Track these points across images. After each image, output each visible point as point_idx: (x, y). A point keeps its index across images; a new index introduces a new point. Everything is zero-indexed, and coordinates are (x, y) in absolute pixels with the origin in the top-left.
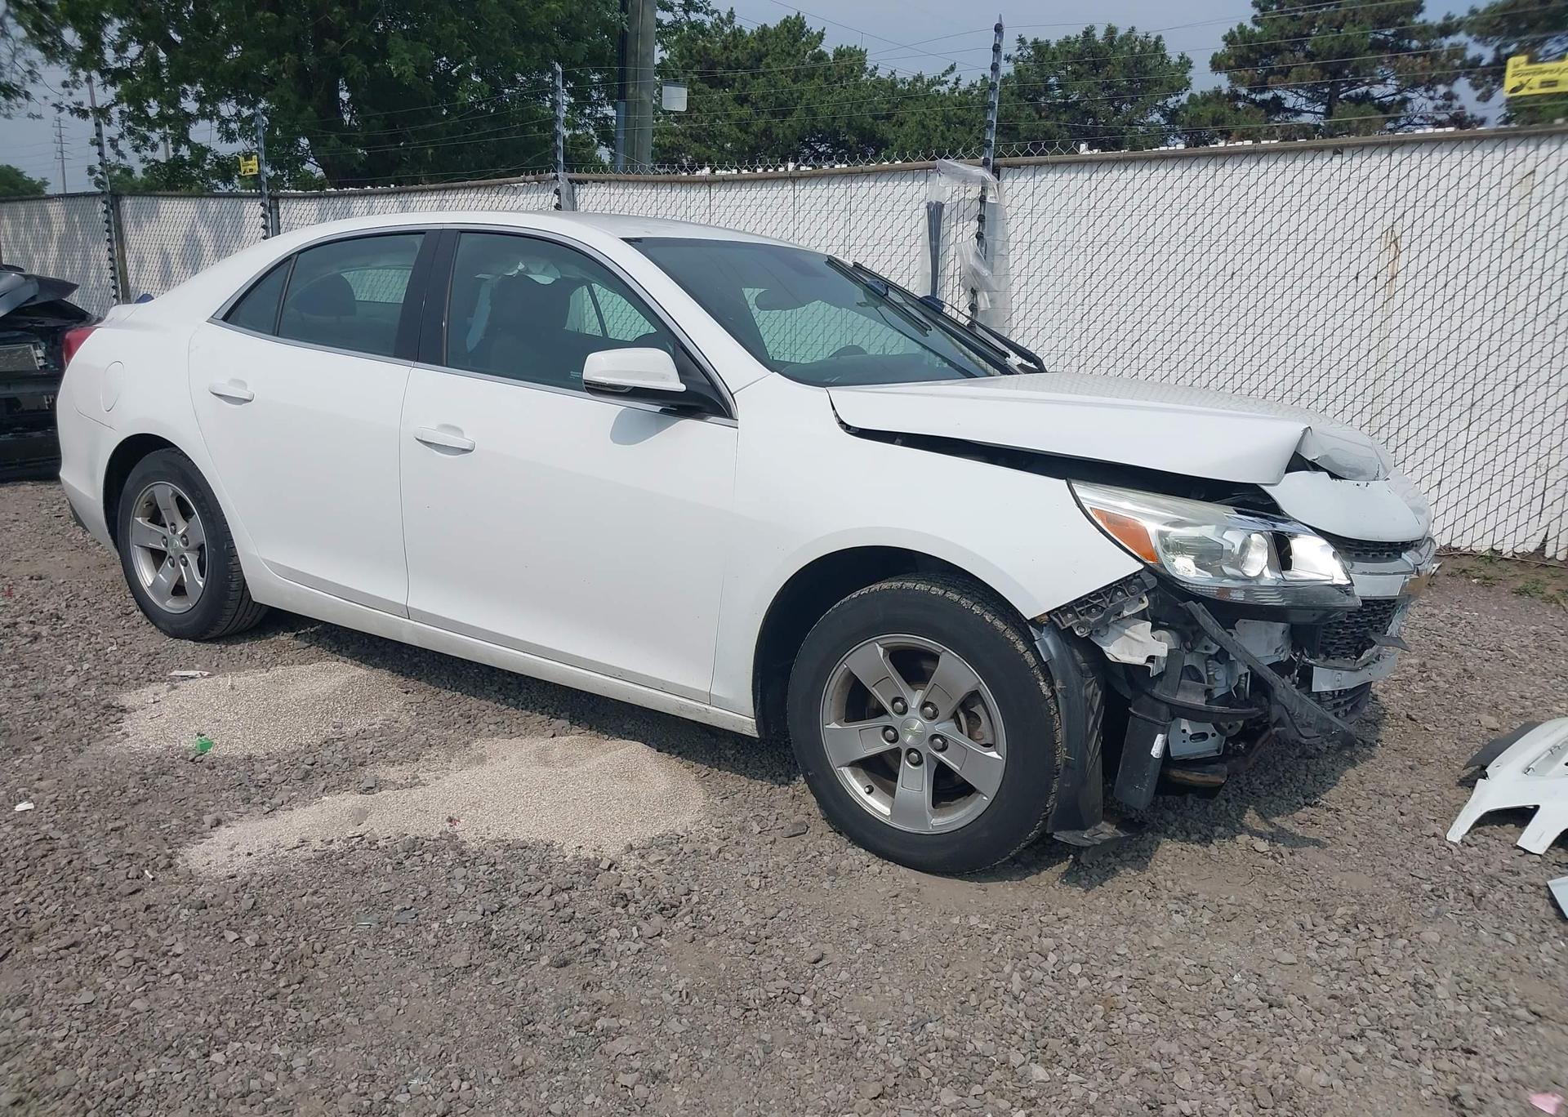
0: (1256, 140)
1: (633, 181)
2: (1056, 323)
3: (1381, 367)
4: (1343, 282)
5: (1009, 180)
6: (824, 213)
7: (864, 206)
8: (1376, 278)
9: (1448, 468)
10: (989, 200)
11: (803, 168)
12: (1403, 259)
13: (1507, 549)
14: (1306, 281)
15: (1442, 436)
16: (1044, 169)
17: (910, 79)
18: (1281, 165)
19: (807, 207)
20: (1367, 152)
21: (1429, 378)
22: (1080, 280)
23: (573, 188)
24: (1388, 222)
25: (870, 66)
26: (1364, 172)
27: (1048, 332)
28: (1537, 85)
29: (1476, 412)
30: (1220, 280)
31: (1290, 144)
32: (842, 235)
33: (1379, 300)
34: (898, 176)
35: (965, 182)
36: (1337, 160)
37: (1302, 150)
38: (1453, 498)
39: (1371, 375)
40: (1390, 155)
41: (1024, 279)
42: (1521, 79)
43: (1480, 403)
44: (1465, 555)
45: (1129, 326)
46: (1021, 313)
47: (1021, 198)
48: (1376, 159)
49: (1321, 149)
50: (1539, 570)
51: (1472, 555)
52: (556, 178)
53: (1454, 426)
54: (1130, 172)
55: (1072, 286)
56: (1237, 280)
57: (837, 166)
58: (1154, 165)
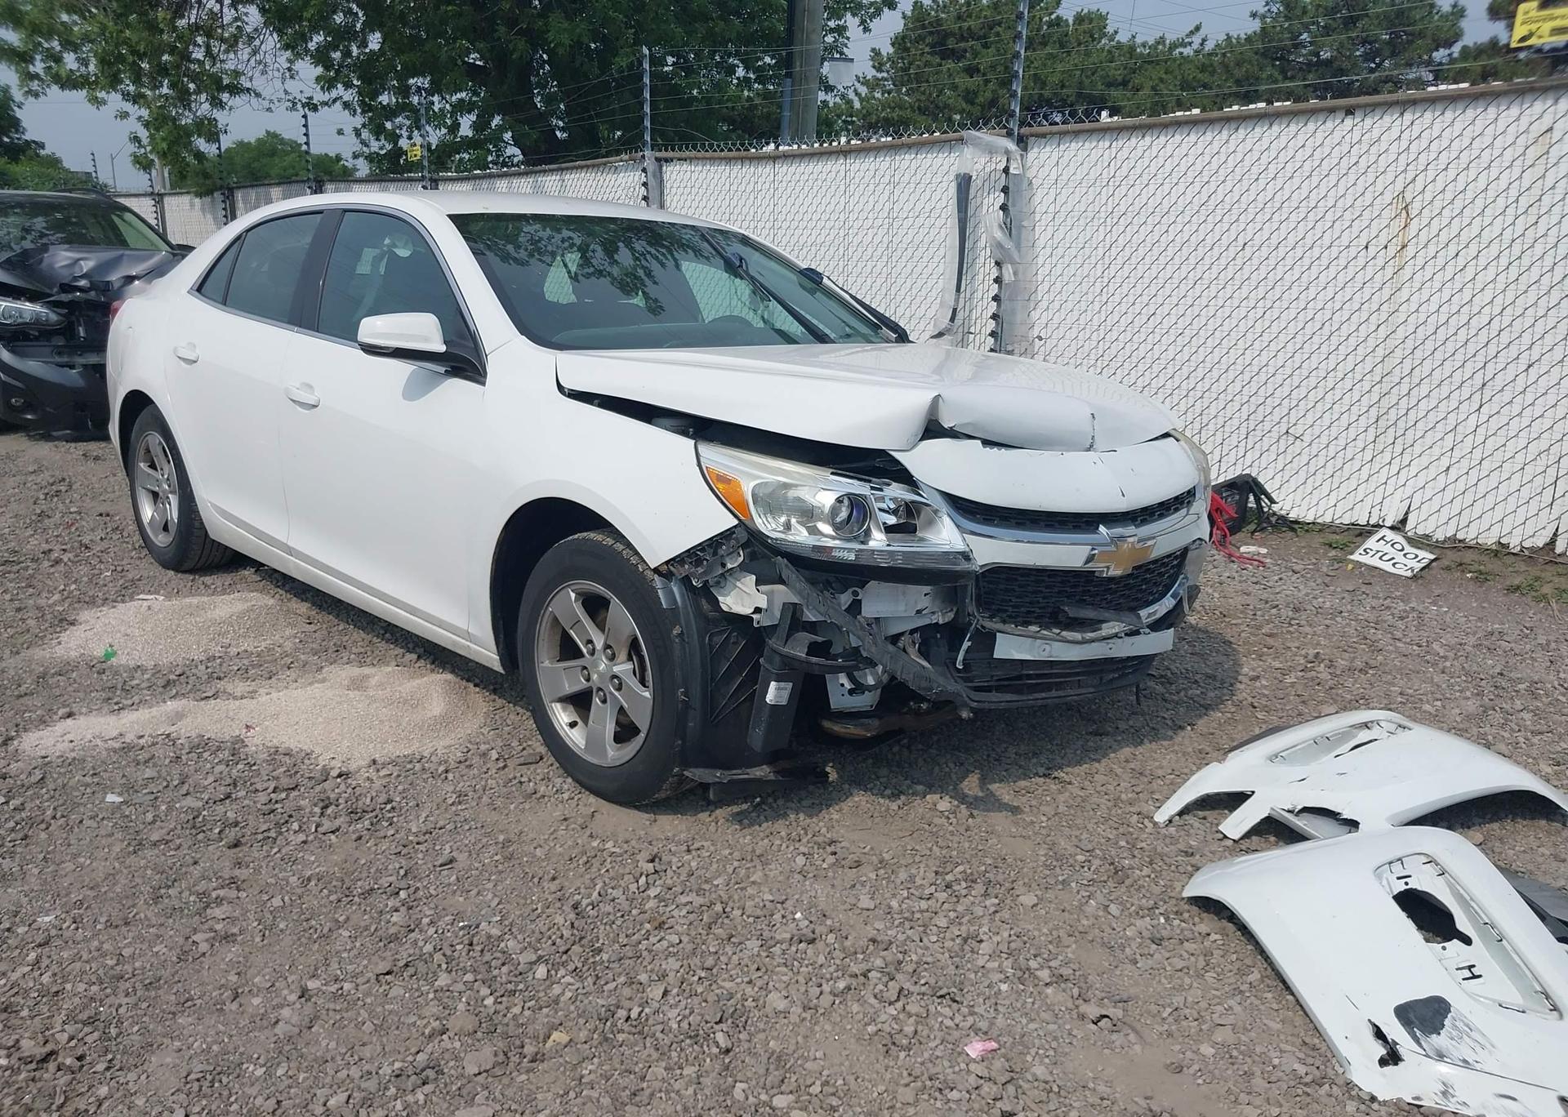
0: (1270, 102)
1: (710, 159)
2: (1077, 297)
3: (1391, 343)
4: (1353, 251)
5: (1036, 150)
6: (872, 187)
7: (906, 177)
8: (1386, 247)
9: (1457, 454)
10: (1012, 171)
11: (853, 142)
12: (1414, 226)
13: (1514, 542)
14: (1316, 252)
15: (1452, 418)
16: (1068, 138)
17: (1151, 42)
18: (1293, 128)
19: (857, 180)
20: (1378, 112)
21: (1439, 355)
22: (1101, 251)
23: (661, 167)
24: (1399, 186)
25: (1110, 29)
26: (1376, 133)
27: (1070, 305)
28: (1547, 32)
29: (1487, 393)
30: (1232, 251)
31: (1302, 106)
32: (886, 209)
33: (1389, 271)
34: (936, 149)
35: (991, 152)
36: (1349, 121)
37: (1314, 112)
38: (1461, 485)
39: (1380, 352)
40: (1402, 114)
41: (1048, 251)
42: (1529, 27)
43: (1491, 383)
44: (1470, 547)
45: (1145, 299)
46: (1046, 285)
47: (1047, 169)
48: (1387, 119)
49: (1332, 111)
50: (1547, 567)
51: (1477, 548)
52: (643, 157)
53: (1464, 407)
54: (1148, 139)
55: (1093, 258)
56: (1248, 251)
57: (883, 140)
58: (1171, 131)
